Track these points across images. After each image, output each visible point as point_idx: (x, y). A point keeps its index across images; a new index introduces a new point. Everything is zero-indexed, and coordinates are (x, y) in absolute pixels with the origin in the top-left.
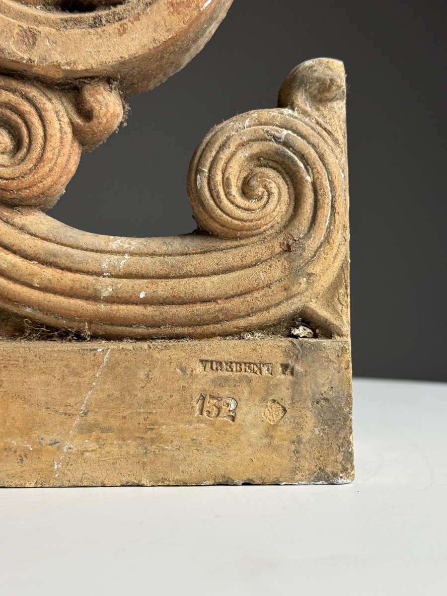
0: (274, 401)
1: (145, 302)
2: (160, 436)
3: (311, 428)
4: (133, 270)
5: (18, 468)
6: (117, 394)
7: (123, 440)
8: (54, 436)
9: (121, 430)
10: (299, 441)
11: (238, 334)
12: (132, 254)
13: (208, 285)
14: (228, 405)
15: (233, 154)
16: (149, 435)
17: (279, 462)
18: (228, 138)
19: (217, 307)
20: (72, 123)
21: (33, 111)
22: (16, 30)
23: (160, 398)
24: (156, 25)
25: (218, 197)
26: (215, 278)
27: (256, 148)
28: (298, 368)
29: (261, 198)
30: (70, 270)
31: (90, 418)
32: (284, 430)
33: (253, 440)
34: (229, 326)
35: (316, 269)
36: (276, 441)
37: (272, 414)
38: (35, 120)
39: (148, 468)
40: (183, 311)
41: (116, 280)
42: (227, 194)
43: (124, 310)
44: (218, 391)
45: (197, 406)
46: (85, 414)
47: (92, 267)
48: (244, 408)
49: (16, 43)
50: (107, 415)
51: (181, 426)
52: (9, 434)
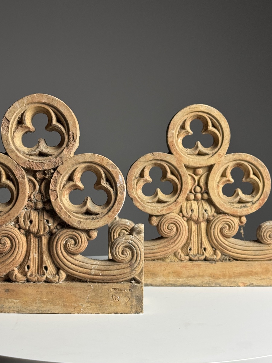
0: (127, 297)
1: (101, 276)
2: (103, 304)
3: (135, 302)
4: (99, 269)
5: (73, 310)
6: (95, 295)
7: (96, 304)
8: (81, 303)
9: (95, 302)
10: (132, 305)
11: (120, 282)
12: (98, 265)
13: (114, 272)
14: (118, 297)
15: (120, 246)
16: (101, 303)
17: (128, 309)
18: (119, 242)
19: (116, 277)
20: (87, 238)
21: (79, 236)
22: (77, 221)
23: (104, 296)
24: (105, 220)
25: (117, 254)
26: (116, 271)
27: (125, 245)
28: (132, 290)
29: (125, 255)
30: (85, 268)
31: (89, 300)
32: (129, 303)
33: (123, 305)
34: (118, 281)
35: (137, 270)
36: (127, 305)
37: (126, 300)
38: (80, 238)
39: (101, 310)
40: (109, 278)
41: (95, 271)
42: (119, 254)
43: (96, 277)
44: (116, 295)
45: (111, 298)
46: (88, 299)
47: (90, 268)
48: (121, 298)
49: (77, 223)
50: (92, 299)
51: (108, 302)
52: (72, 303)
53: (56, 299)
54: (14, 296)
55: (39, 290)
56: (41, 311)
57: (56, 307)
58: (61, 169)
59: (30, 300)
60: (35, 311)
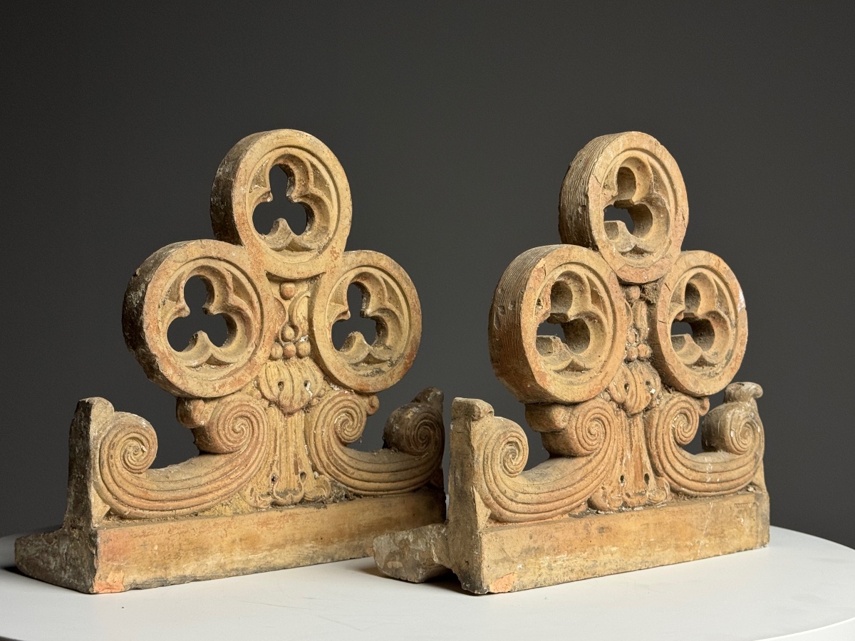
0: (752, 517)
1: (718, 482)
4: (714, 470)
5: (688, 554)
6: (714, 520)
7: (716, 538)
8: (698, 539)
9: (715, 534)
10: (758, 532)
13: (735, 474)
16: (723, 535)
17: (754, 541)
19: (735, 483)
20: (699, 413)
23: (725, 520)
28: (758, 504)
30: (698, 472)
31: (708, 530)
32: (754, 528)
33: (747, 533)
34: (737, 489)
36: (753, 533)
37: (753, 523)
39: (721, 548)
40: (727, 485)
41: (710, 474)
43: (711, 486)
44: (739, 515)
46: (706, 529)
47: (704, 470)
48: (745, 521)
50: (712, 529)
51: (730, 530)
52: (687, 540)
53: (667, 537)
54: (612, 539)
55: (645, 522)
56: (647, 564)
57: (667, 552)
58: (671, 280)
59: (634, 544)
60: (640, 565)
